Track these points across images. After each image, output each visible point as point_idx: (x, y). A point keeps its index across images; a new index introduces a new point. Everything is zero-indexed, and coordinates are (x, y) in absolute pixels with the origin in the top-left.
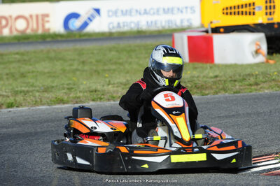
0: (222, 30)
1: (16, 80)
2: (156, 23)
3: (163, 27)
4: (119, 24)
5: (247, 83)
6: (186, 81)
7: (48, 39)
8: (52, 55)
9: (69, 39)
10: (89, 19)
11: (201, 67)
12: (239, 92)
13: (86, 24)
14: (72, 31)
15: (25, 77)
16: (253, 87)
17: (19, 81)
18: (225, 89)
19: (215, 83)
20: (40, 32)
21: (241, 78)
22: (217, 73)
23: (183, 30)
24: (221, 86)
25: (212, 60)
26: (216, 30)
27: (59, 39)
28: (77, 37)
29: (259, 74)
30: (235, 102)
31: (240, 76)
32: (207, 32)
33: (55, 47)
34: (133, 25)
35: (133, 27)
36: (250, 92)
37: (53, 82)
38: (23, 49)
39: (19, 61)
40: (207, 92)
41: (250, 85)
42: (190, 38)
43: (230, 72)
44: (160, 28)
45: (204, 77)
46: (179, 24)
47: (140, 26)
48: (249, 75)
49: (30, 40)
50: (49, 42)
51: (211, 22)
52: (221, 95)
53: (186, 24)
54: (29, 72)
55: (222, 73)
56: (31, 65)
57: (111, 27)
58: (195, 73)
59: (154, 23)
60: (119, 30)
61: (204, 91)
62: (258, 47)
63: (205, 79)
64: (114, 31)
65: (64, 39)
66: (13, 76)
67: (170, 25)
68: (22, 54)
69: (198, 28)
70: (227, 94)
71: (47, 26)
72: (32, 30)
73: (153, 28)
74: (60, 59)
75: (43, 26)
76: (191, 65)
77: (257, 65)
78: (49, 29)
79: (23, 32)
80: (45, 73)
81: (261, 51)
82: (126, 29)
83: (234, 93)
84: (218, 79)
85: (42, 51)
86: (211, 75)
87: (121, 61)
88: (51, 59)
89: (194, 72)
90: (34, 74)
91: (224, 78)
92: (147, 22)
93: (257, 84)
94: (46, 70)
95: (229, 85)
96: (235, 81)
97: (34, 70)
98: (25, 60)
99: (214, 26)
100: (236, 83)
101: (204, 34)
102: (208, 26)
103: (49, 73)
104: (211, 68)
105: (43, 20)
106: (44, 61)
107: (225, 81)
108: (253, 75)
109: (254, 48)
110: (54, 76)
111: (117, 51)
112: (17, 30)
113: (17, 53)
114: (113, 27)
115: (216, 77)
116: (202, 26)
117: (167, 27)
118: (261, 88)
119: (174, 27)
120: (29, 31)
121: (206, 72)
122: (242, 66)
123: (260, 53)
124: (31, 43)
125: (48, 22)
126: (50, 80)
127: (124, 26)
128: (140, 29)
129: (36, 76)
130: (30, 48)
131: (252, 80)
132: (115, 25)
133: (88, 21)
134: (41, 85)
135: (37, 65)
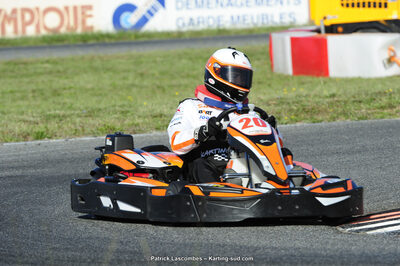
0: (340, 29)
1: (46, 99)
2: (244, 20)
3: (255, 24)
4: (191, 19)
5: (377, 105)
6: (291, 101)
7: (91, 42)
8: (98, 63)
9: (121, 41)
10: (149, 12)
11: (311, 82)
12: (366, 118)
13: (144, 20)
14: (125, 30)
15: (59, 95)
16: (385, 111)
17: (51, 100)
18: (345, 114)
19: (331, 104)
20: (79, 31)
21: (368, 97)
22: (334, 91)
23: (284, 29)
24: (340, 110)
25: (326, 73)
26: (332, 29)
27: (107, 40)
28: (133, 39)
29: (394, 93)
30: (361, 133)
31: (367, 94)
32: (318, 31)
33: (102, 52)
34: (211, 22)
35: (212, 24)
36: (382, 118)
37: (99, 102)
38: (56, 55)
39: (50, 73)
40: (320, 118)
41: (382, 108)
42: (294, 41)
43: (352, 89)
44: (251, 26)
45: (315, 96)
46: (277, 20)
47: (221, 23)
48: (380, 93)
49: (66, 43)
50: (92, 45)
51: (325, 18)
52: (341, 122)
53: (287, 20)
54: (65, 89)
55: (341, 90)
56: (67, 78)
57: (180, 24)
58: (303, 91)
59: (241, 19)
60: (191, 28)
61: (315, 117)
62: (392, 54)
63: (317, 99)
64: (185, 29)
65: (113, 41)
66: (42, 94)
67: (265, 21)
68: (55, 63)
69: (305, 25)
70: (348, 120)
71: (89, 22)
72: (68, 28)
73: (240, 26)
74: (108, 70)
75: (84, 22)
76: (296, 78)
77: (391, 79)
78: (92, 28)
79: (55, 30)
80: (87, 90)
81: (396, 59)
82: (201, 27)
83: (359, 119)
84: (336, 99)
85: (83, 58)
86: (326, 93)
87: (195, 73)
88: (95, 70)
89: (301, 90)
90: (72, 91)
91: (343, 98)
92: (232, 18)
93: (391, 107)
94: (89, 86)
95: (352, 108)
96: (360, 102)
97: (72, 85)
98: (59, 72)
99: (328, 23)
100: (362, 105)
101: (315, 34)
102: (320, 23)
103: (93, 89)
104: (325, 83)
105: (83, 13)
106: (86, 72)
107: (345, 102)
108: (385, 93)
109: (386, 55)
110: (100, 95)
111: (190, 59)
112: (46, 28)
113: (47, 62)
114: (184, 24)
115: (333, 96)
116: (311, 22)
117: (260, 25)
118: (397, 112)
119: (270, 24)
120: (63, 30)
121: (318, 89)
122: (369, 80)
123: (395, 62)
124: (67, 47)
125: (90, 16)
126: (95, 99)
127: (199, 22)
128: (221, 28)
129: (75, 93)
130: (66, 54)
131: (385, 100)
132: (187, 21)
133: (148, 16)
134: (82, 107)
135: (76, 79)
